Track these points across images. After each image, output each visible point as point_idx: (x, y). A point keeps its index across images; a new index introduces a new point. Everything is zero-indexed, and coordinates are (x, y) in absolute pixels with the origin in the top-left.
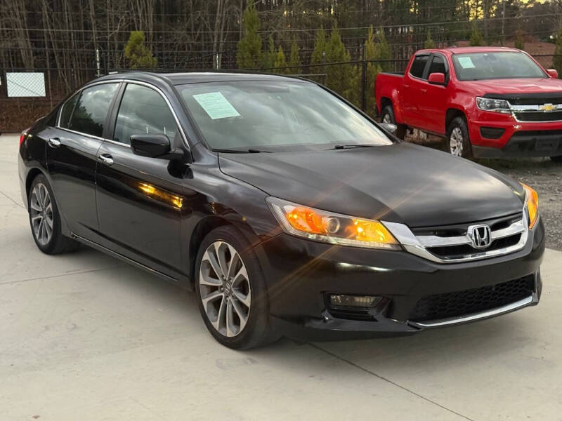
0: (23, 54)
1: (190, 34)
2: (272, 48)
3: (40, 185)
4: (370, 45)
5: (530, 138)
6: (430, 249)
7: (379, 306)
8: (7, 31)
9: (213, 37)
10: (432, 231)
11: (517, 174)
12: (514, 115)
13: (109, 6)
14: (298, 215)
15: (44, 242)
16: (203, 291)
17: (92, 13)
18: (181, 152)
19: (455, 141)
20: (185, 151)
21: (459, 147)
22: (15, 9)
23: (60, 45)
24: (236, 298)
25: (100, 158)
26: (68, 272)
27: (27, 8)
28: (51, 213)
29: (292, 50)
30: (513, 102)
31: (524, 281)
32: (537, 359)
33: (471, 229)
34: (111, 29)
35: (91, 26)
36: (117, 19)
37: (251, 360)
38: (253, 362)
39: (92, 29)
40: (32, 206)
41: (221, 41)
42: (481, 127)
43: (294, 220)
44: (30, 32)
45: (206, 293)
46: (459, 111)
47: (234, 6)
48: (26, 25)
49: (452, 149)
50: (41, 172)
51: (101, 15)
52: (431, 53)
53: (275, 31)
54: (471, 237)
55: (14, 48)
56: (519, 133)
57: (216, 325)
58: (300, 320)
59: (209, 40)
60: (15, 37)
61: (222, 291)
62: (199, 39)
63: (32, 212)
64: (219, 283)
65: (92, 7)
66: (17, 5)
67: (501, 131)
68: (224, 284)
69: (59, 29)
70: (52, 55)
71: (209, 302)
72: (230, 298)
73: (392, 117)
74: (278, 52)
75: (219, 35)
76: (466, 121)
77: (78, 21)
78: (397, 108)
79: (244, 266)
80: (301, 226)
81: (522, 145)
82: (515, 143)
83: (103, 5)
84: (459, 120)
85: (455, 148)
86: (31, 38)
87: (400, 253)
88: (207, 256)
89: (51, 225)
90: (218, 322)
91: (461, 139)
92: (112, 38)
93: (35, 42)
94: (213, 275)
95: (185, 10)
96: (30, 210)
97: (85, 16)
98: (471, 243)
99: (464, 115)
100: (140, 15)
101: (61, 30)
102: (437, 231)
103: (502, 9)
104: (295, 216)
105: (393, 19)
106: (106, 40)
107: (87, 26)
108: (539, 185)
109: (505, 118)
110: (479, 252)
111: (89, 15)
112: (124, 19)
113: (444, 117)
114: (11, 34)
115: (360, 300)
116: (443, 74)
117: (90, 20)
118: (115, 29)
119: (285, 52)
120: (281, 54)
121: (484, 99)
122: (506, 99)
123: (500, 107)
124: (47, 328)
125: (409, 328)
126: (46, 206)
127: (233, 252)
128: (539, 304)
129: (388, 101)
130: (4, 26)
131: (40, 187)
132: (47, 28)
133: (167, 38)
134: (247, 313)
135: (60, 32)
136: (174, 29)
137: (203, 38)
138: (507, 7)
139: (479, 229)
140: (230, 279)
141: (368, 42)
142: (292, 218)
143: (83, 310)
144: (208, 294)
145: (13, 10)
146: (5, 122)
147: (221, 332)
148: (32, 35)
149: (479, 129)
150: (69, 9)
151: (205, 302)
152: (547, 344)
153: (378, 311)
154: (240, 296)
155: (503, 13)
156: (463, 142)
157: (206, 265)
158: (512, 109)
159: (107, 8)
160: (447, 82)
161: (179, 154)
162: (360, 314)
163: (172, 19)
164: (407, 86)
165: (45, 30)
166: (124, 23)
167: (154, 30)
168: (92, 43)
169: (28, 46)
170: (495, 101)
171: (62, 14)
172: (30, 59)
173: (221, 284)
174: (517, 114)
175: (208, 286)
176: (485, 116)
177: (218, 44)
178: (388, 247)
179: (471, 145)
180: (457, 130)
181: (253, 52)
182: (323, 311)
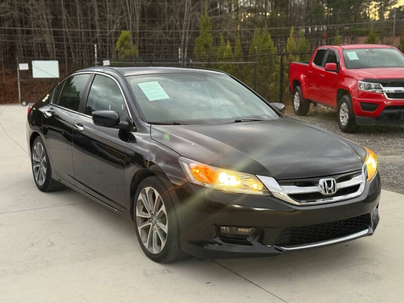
0: (48, 46)
1: (165, 33)
2: (222, 42)
3: (38, 143)
4: (291, 41)
5: (396, 111)
6: (291, 196)
7: (255, 235)
8: (38, 30)
9: (182, 34)
10: (292, 182)
11: (387, 136)
12: (385, 94)
13: (108, 13)
14: (199, 170)
15: (41, 183)
16: (139, 221)
17: (97, 17)
18: (127, 123)
19: (343, 112)
20: (130, 122)
21: (346, 117)
22: (43, 15)
23: (74, 40)
24: (159, 227)
25: (75, 126)
26: (55, 204)
27: (52, 14)
28: (45, 163)
29: (236, 43)
30: (385, 85)
31: (363, 218)
32: (370, 274)
33: (321, 181)
34: (110, 29)
35: (96, 27)
36: (114, 22)
37: (167, 270)
38: (169, 271)
39: (96, 29)
40: (34, 158)
41: (187, 37)
42: (361, 103)
43: (197, 174)
44: (54, 31)
45: (141, 222)
46: (346, 91)
47: (196, 12)
48: (51, 26)
49: (341, 118)
50: (39, 135)
51: (103, 19)
52: (328, 49)
53: (225, 30)
54: (321, 187)
55: (42, 42)
56: (389, 107)
57: (146, 245)
58: (201, 244)
59: (179, 36)
60: (43, 35)
61: (151, 222)
62: (171, 36)
63: (34, 162)
64: (149, 216)
65: (97, 13)
66: (45, 12)
67: (376, 105)
68: (152, 217)
69: (73, 29)
70: (69, 48)
71: (142, 229)
72: (155, 226)
73: (301, 94)
74: (226, 45)
75: (186, 33)
76: (351, 98)
77: (87, 23)
78: (304, 88)
79: (163, 205)
80: (201, 178)
81: (391, 116)
82: (386, 114)
83: (104, 11)
84: (346, 97)
85: (343, 117)
86: (54, 35)
87: (269, 198)
88: (140, 197)
89: (45, 172)
90: (147, 243)
91: (347, 111)
92: (110, 36)
93: (57, 38)
94: (145, 210)
95: (162, 16)
96: (32, 160)
97: (92, 20)
98: (321, 191)
99: (349, 93)
100: (130, 19)
101: (75, 30)
102: (299, 182)
103: (393, 13)
104: (197, 171)
105: (311, 21)
106: (106, 37)
107: (93, 27)
108: (402, 145)
109: (379, 96)
110: (327, 197)
111: (95, 19)
112: (119, 22)
113: (335, 94)
114: (40, 32)
115: (242, 230)
116: (335, 64)
117: (95, 22)
118: (113, 29)
119: (232, 45)
120: (229, 47)
121: (363, 82)
122: (379, 83)
123: (376, 88)
124: (32, 245)
125: (275, 250)
126: (42, 158)
127: (157, 194)
128: (373, 234)
129: (297, 82)
130: (36, 27)
131: (38, 145)
132: (65, 28)
133: (149, 35)
134: (165, 237)
135: (74, 31)
136: (153, 28)
137: (174, 35)
138: (397, 12)
139: (327, 181)
140: (155, 213)
141: (290, 39)
142: (195, 172)
143: (59, 232)
144: (142, 223)
145: (42, 15)
146: (35, 94)
147: (149, 250)
148: (55, 33)
149: (360, 104)
150: (81, 15)
151: (139, 229)
152: (380, 263)
153: (254, 238)
154: (161, 225)
155: (394, 16)
156: (349, 113)
157: (140, 203)
158: (384, 90)
159: (107, 14)
160: (339, 70)
161: (125, 125)
162: (241, 240)
163: (153, 22)
164: (311, 72)
165: (64, 30)
166: (119, 25)
167: (140, 30)
168: (97, 39)
169: (52, 41)
170: (372, 84)
171: (76, 18)
172: (53, 51)
173: (150, 217)
174: (387, 94)
175: (142, 218)
176: (364, 95)
177: (185, 40)
178: (261, 193)
179: (354, 115)
180: (345, 104)
181: (206, 46)
182: (216, 237)
